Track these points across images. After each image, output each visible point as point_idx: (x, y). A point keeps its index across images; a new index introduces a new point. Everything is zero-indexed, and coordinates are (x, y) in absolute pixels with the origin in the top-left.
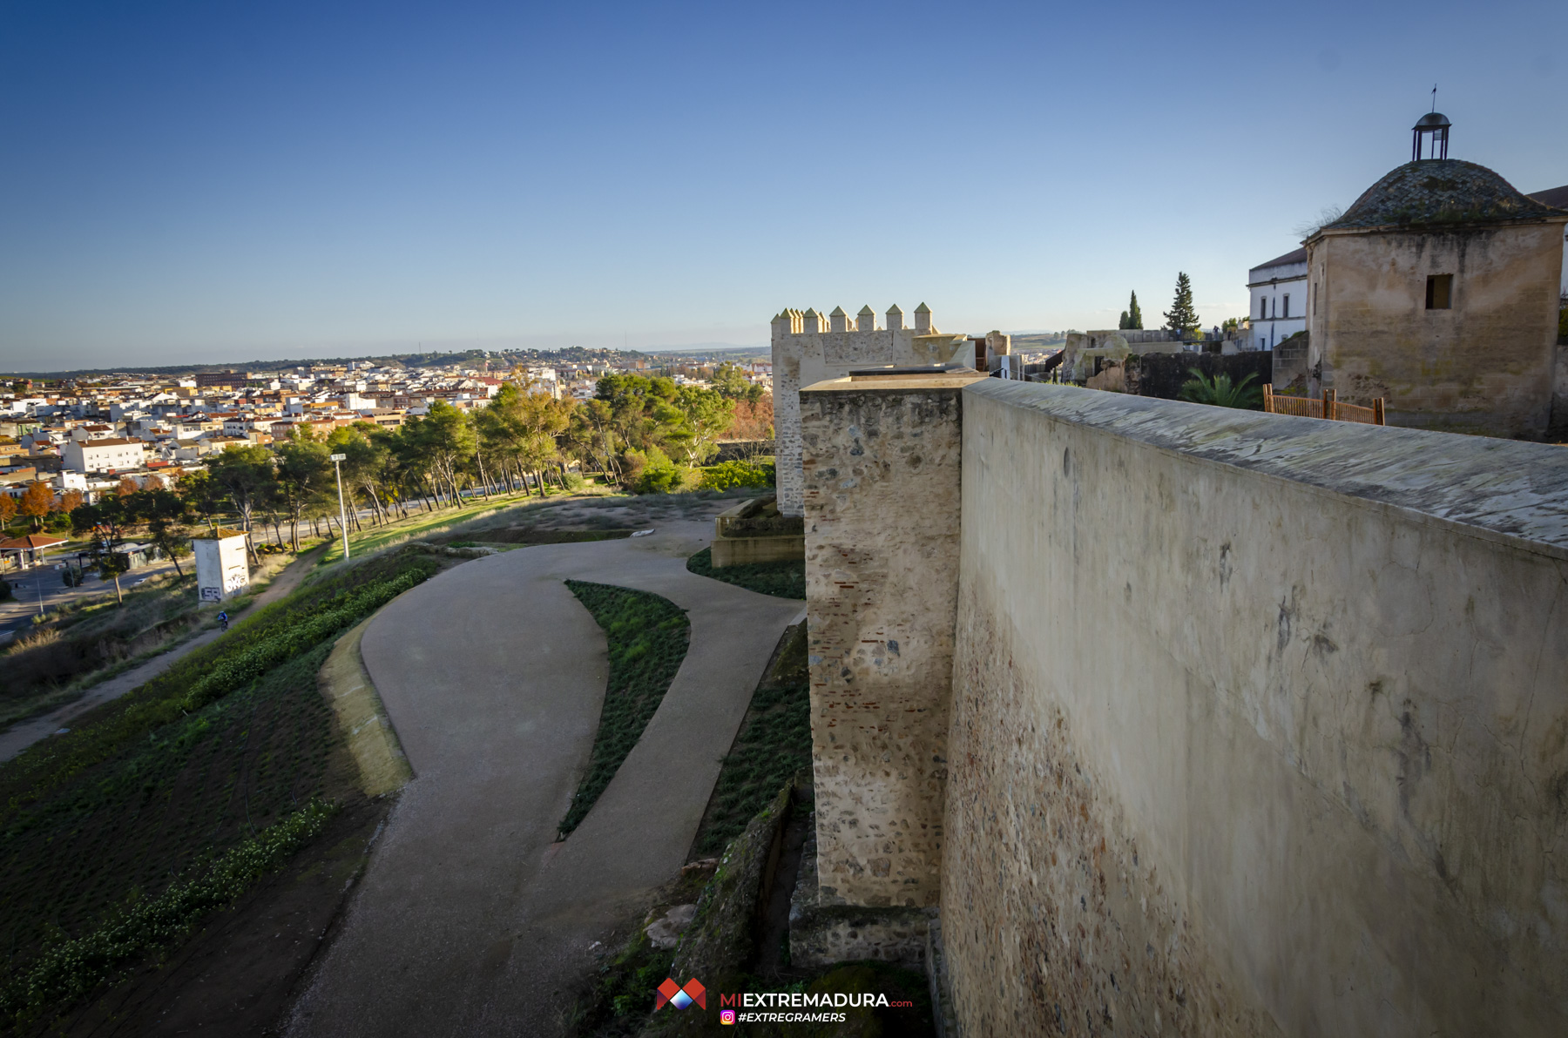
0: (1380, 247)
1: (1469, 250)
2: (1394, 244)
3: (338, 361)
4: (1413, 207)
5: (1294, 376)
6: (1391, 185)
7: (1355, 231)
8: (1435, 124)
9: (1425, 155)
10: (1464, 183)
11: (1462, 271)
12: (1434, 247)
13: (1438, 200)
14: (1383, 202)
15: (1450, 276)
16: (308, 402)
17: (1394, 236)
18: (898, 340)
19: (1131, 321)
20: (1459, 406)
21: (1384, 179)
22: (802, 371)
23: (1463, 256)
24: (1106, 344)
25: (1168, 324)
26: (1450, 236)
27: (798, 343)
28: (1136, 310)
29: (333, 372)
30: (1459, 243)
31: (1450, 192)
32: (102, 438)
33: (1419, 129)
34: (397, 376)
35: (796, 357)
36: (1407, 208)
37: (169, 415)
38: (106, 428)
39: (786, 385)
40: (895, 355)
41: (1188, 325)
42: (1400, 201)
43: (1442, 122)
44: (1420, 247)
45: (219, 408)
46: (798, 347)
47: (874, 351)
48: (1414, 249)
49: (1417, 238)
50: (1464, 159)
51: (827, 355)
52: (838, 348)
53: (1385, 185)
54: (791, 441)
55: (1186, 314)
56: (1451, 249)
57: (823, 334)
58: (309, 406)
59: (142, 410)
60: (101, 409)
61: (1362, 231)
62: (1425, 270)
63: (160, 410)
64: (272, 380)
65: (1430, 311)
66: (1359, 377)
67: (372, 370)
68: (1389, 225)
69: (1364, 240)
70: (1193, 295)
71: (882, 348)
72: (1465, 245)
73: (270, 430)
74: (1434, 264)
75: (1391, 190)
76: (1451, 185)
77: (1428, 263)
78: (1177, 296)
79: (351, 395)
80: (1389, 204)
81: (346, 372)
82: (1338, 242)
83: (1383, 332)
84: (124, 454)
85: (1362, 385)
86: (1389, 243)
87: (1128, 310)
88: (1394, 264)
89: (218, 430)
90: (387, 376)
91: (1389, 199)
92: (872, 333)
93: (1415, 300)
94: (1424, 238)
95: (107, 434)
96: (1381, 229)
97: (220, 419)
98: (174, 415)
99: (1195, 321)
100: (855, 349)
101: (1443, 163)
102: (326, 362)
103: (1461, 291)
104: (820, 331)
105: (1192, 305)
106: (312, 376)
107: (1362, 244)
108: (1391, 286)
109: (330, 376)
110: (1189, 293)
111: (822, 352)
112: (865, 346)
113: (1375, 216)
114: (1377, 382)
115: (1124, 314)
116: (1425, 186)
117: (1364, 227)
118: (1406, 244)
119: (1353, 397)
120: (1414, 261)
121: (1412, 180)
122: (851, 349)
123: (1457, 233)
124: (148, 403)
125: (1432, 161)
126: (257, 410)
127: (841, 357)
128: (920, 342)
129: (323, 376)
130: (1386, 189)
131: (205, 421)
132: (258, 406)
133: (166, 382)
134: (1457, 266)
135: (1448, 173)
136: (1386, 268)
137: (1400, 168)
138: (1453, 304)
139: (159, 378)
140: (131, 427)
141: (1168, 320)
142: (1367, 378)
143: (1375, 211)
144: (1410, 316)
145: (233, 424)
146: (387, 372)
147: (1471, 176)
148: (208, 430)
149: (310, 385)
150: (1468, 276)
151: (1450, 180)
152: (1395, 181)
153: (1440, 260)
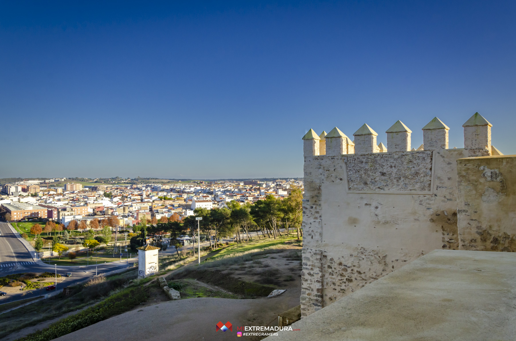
3: (283, 179)
16: (266, 191)
18: (438, 163)
22: (323, 198)
27: (320, 166)
29: (282, 182)
32: (207, 199)
34: (300, 184)
35: (317, 182)
37: (227, 193)
38: (208, 197)
39: (307, 212)
40: (435, 183)
45: (241, 192)
46: (321, 171)
47: (406, 177)
51: (350, 181)
52: (362, 172)
54: (309, 274)
57: (347, 156)
58: (266, 193)
59: (221, 192)
60: (211, 191)
63: (226, 192)
64: (263, 184)
67: (293, 182)
71: (417, 174)
73: (252, 200)
79: (279, 190)
81: (286, 182)
84: (207, 205)
89: (239, 199)
90: (297, 184)
92: (404, 154)
95: (208, 199)
97: (240, 195)
98: (228, 193)
100: (383, 174)
102: (280, 179)
104: (344, 153)
106: (275, 183)
109: (280, 183)
111: (345, 177)
112: (394, 170)
122: (378, 174)
124: (223, 189)
126: (251, 193)
127: (366, 184)
128: (470, 166)
129: (278, 183)
131: (235, 196)
132: (252, 192)
133: (237, 183)
139: (236, 182)
140: (216, 196)
145: (242, 197)
146: (298, 183)
148: (235, 199)
149: (274, 186)
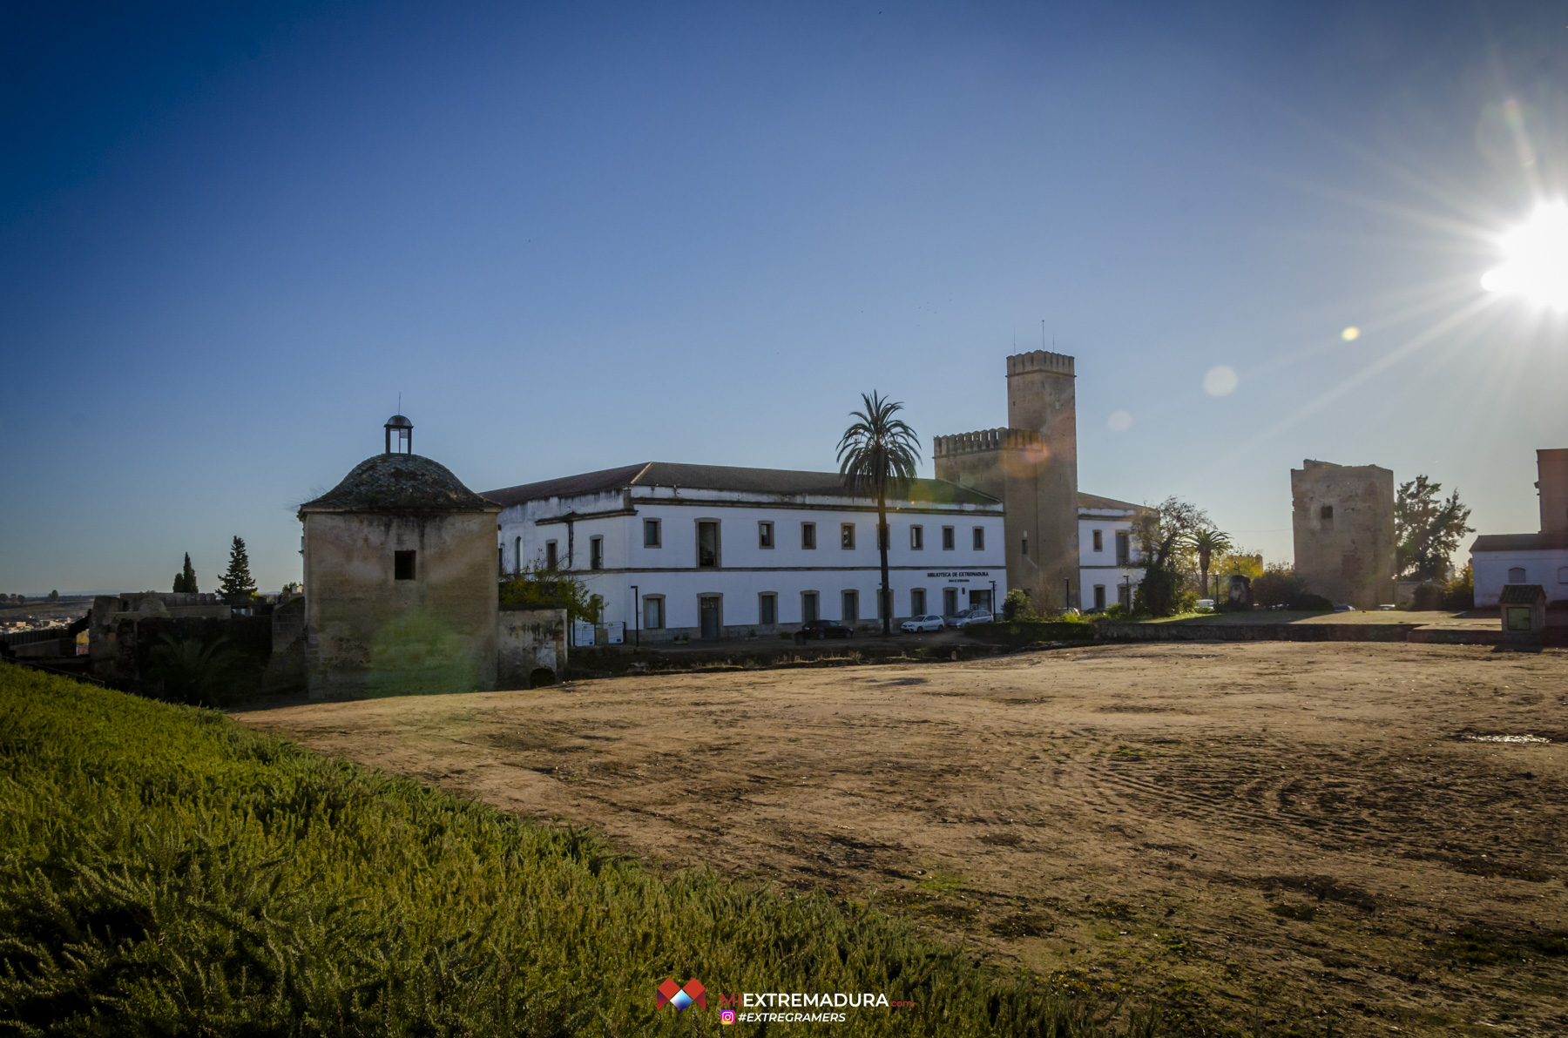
0: (355, 524)
1: (428, 530)
2: (366, 522)
4: (382, 492)
5: (292, 639)
6: (364, 472)
7: (331, 510)
8: (400, 424)
9: (394, 450)
10: (423, 475)
11: (423, 548)
12: (399, 527)
13: (402, 488)
14: (357, 486)
15: (413, 552)
17: (365, 516)
19: (186, 582)
20: (427, 663)
21: (359, 467)
23: (422, 535)
24: (141, 608)
25: (223, 587)
26: (412, 518)
28: (191, 572)
30: (418, 525)
31: (412, 482)
33: (388, 427)
36: (378, 493)
41: (244, 588)
42: (372, 486)
43: (406, 424)
44: (388, 526)
48: (382, 528)
49: (384, 519)
50: (425, 456)
53: (360, 471)
55: (242, 578)
56: (413, 530)
61: (337, 510)
62: (392, 547)
65: (400, 581)
66: (341, 640)
68: (361, 506)
69: (341, 518)
70: (249, 559)
72: (424, 526)
74: (400, 541)
75: (364, 476)
76: (412, 476)
77: (395, 540)
78: (232, 559)
80: (362, 488)
82: (317, 518)
83: (360, 599)
85: (344, 646)
86: (362, 522)
87: (182, 572)
88: (366, 540)
91: (363, 484)
93: (386, 572)
94: (390, 520)
96: (354, 509)
99: (251, 584)
101: (408, 457)
103: (423, 565)
105: (248, 568)
107: (338, 522)
108: (365, 559)
110: (245, 557)
113: (351, 498)
114: (357, 644)
115: (178, 576)
116: (392, 475)
117: (340, 507)
118: (375, 524)
119: (337, 658)
120: (383, 538)
121: (382, 469)
123: (417, 516)
125: (400, 455)
130: (360, 475)
134: (418, 543)
135: (411, 466)
136: (360, 543)
137: (373, 459)
138: (417, 577)
141: (223, 583)
142: (348, 640)
143: (350, 494)
144: (382, 585)
147: (428, 470)
150: (428, 552)
151: (412, 472)
152: (368, 470)
153: (405, 537)
